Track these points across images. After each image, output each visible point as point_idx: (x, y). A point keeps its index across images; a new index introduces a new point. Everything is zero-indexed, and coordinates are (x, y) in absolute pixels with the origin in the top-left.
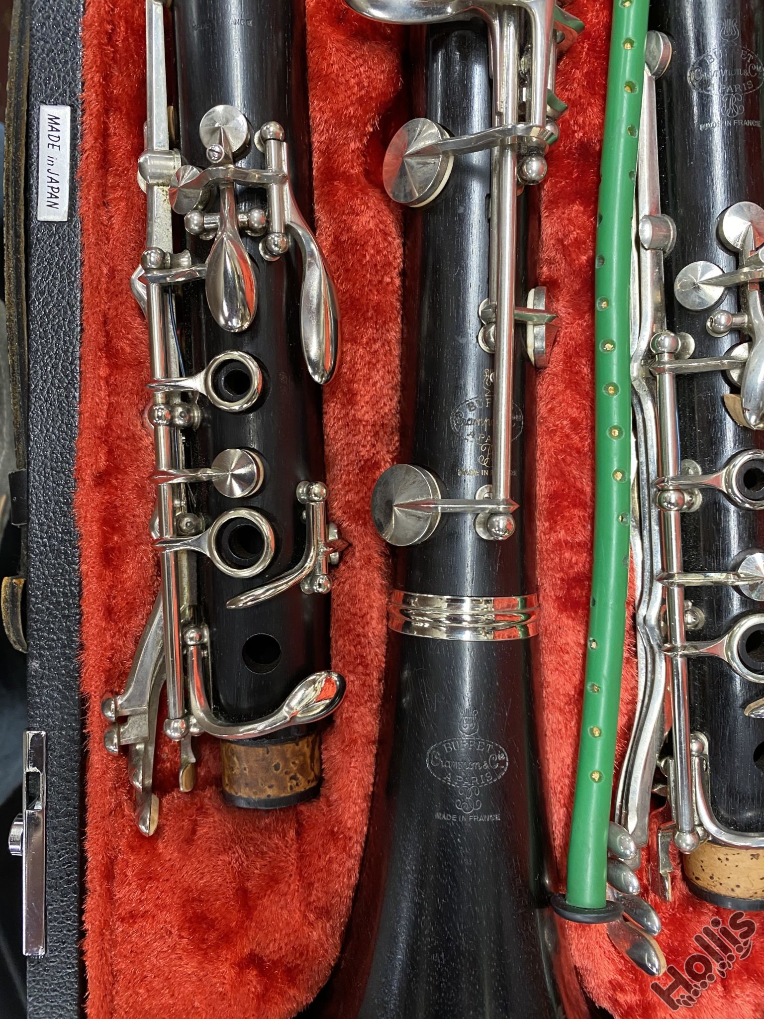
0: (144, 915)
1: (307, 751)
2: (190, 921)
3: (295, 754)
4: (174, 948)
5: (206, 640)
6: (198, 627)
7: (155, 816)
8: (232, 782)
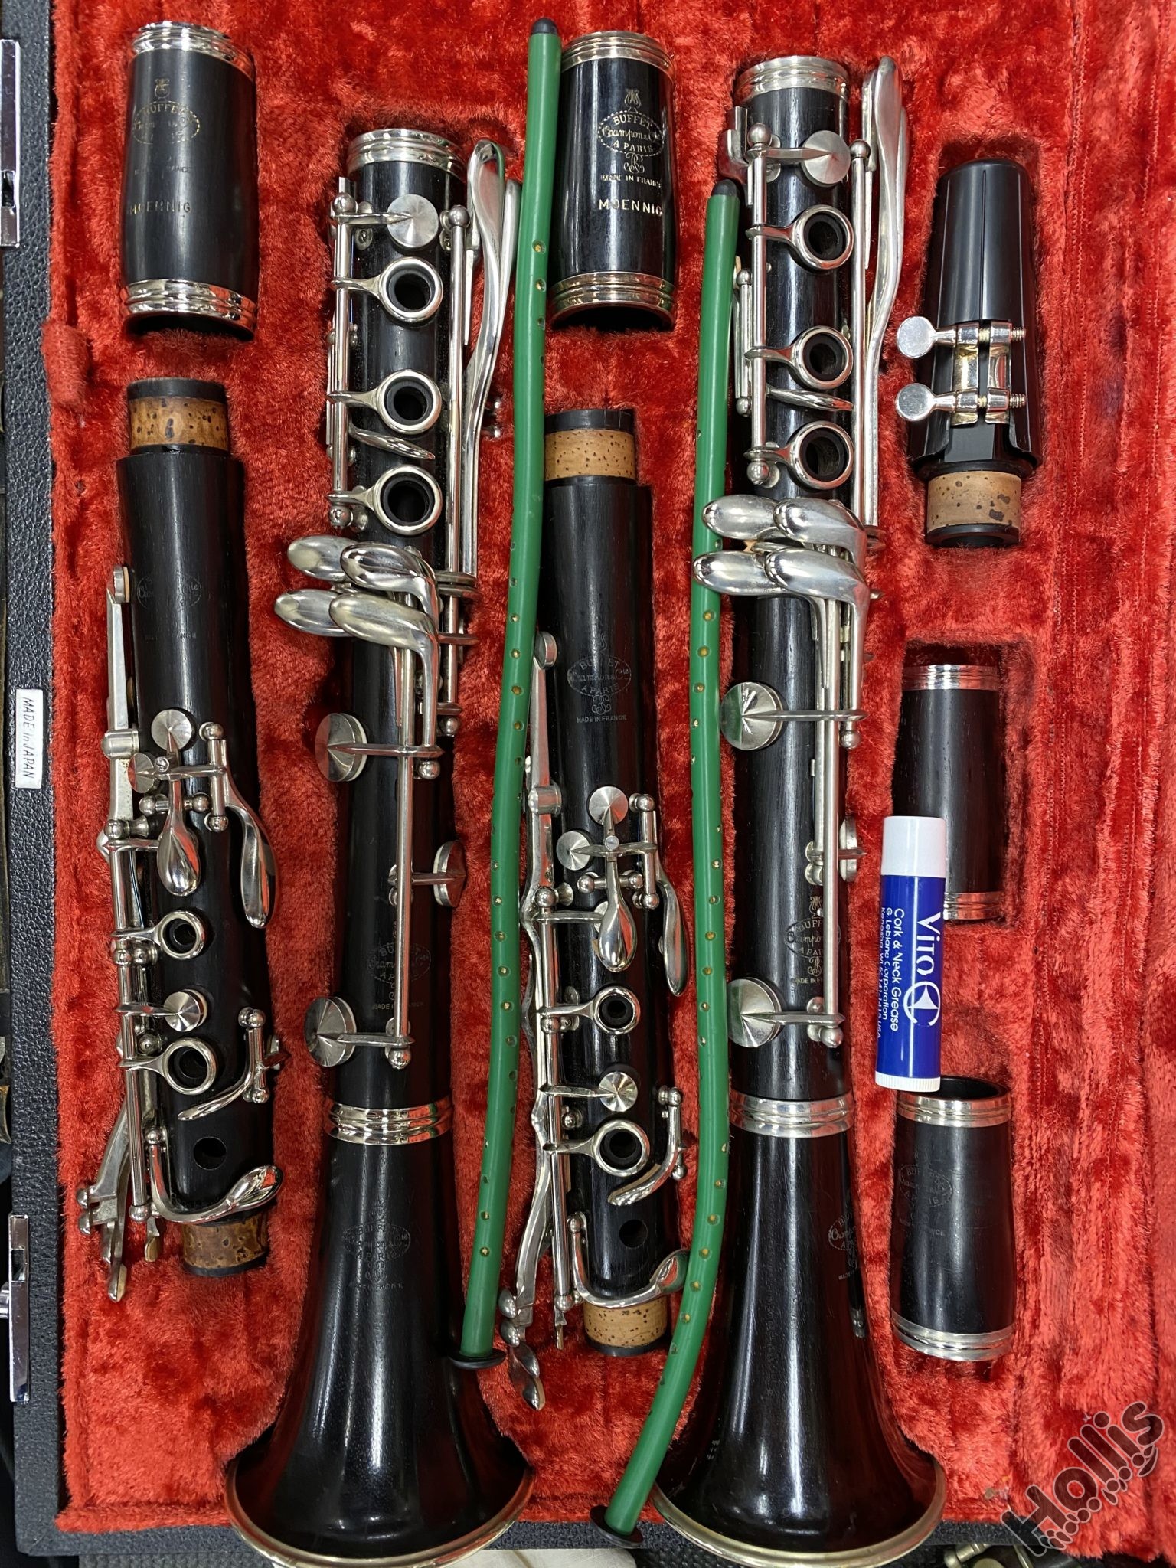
0: (114, 1367)
1: (254, 1228)
2: (154, 1370)
3: (241, 1231)
4: (139, 1394)
5: (165, 1138)
6: (158, 1129)
7: (122, 1286)
8: (191, 1254)
